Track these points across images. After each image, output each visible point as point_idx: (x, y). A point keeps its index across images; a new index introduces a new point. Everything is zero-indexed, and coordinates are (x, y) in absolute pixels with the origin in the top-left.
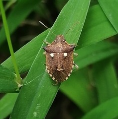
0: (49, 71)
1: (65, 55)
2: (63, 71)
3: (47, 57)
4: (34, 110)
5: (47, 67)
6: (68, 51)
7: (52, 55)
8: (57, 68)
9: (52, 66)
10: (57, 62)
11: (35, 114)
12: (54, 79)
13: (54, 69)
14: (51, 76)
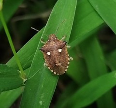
0: (49, 68)
1: (60, 51)
3: (45, 56)
4: (40, 100)
6: (62, 47)
7: (49, 53)
8: (55, 63)
10: (55, 59)
11: (41, 102)
12: (55, 73)
13: (54, 65)
14: (52, 71)
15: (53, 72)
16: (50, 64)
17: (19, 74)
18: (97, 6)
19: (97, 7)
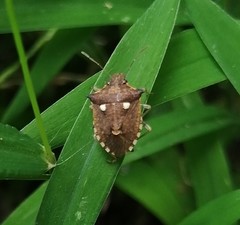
0: (98, 138)
1: (126, 105)
2: (123, 135)
3: (94, 112)
4: (77, 209)
5: (95, 130)
6: (132, 100)
7: (103, 107)
8: (112, 130)
9: (105, 128)
10: (113, 120)
11: (79, 215)
12: (108, 150)
13: (108, 132)
14: (103, 145)
15: (104, 148)
16: (102, 130)
17: (40, 152)
18: (214, 47)
19: (213, 49)
